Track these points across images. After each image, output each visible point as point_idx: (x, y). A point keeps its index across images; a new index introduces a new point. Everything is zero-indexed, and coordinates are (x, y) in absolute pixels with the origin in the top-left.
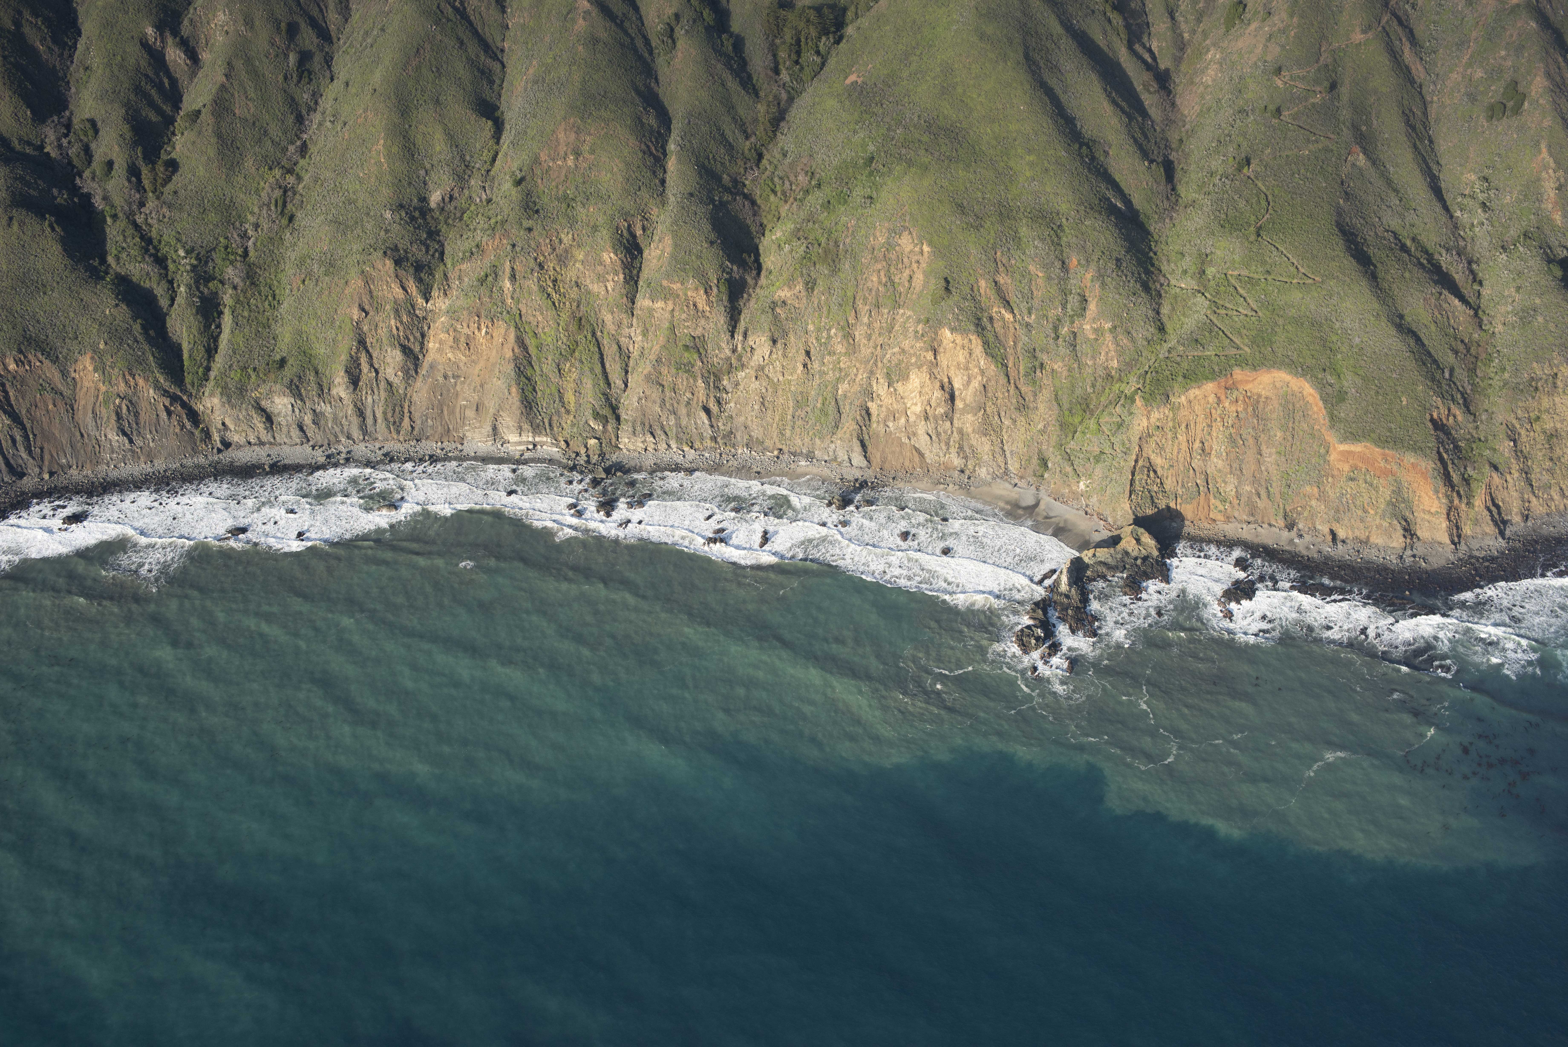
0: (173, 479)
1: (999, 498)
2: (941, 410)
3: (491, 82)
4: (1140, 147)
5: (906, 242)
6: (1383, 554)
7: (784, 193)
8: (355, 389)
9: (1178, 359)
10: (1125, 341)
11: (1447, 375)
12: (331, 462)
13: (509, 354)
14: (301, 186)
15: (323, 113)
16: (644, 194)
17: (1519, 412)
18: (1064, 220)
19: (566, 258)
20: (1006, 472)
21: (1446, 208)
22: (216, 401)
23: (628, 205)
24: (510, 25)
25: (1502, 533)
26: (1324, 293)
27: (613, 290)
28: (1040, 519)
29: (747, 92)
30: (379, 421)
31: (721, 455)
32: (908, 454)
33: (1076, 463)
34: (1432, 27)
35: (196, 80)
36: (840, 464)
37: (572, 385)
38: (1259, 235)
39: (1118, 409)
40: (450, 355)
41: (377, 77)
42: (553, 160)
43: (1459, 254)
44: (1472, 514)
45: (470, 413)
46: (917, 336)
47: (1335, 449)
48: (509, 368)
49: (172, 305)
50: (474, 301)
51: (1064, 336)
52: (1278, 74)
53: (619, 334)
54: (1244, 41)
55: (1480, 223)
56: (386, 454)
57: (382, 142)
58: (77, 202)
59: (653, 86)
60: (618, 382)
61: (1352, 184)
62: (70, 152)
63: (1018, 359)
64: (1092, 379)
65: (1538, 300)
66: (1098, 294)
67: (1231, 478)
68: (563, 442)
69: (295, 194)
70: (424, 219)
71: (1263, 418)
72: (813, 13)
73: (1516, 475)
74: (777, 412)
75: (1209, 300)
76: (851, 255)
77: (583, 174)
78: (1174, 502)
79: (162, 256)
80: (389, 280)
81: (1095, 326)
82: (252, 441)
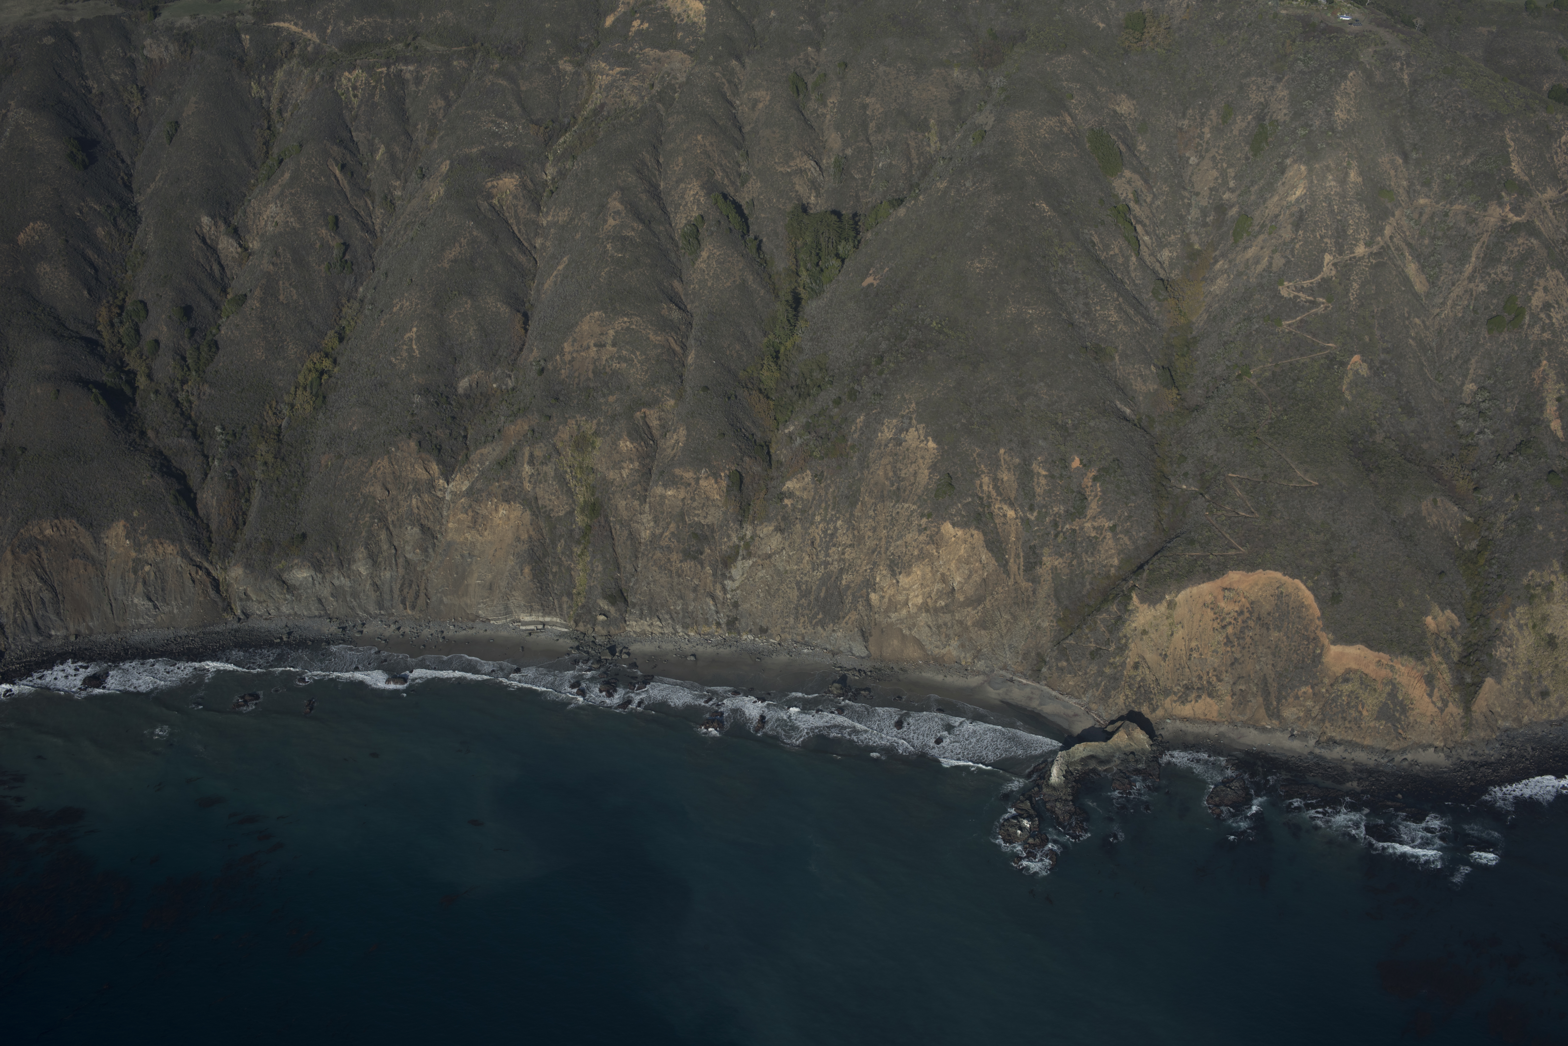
2: (941, 603)
3: (523, 277)
5: (912, 437)
6: (1376, 757)
8: (374, 565)
9: (1176, 558)
10: (1124, 539)
13: (524, 536)
14: (336, 369)
15: (362, 301)
16: (662, 386)
18: (1068, 421)
19: (584, 445)
20: (1005, 666)
22: (240, 571)
23: (646, 396)
24: (544, 223)
26: (1322, 496)
27: (628, 477)
30: (395, 596)
31: (725, 640)
32: (909, 645)
33: (1072, 658)
34: (1436, 242)
35: (245, 267)
36: (841, 653)
37: (584, 568)
38: (1259, 439)
39: (1115, 606)
40: (467, 535)
41: (415, 269)
42: (577, 351)
43: (1460, 462)
45: (483, 592)
46: (920, 530)
47: (1330, 650)
48: (523, 550)
49: (205, 478)
50: (493, 484)
51: (1064, 533)
52: (1282, 284)
53: (631, 520)
54: (1251, 253)
55: (1481, 432)
56: (399, 629)
57: (415, 329)
58: (124, 377)
59: (676, 284)
60: (628, 566)
61: (1354, 392)
62: (121, 330)
63: (1019, 554)
64: (1091, 576)
65: (1537, 509)
66: (1100, 494)
67: (1226, 677)
68: (572, 623)
69: (330, 377)
70: (450, 404)
71: (1259, 618)
72: (834, 218)
73: (1514, 680)
74: (781, 600)
75: (1209, 501)
76: (859, 449)
77: (605, 365)
78: (1168, 699)
79: (199, 431)
80: (413, 461)
81: (1096, 524)
82: (272, 611)
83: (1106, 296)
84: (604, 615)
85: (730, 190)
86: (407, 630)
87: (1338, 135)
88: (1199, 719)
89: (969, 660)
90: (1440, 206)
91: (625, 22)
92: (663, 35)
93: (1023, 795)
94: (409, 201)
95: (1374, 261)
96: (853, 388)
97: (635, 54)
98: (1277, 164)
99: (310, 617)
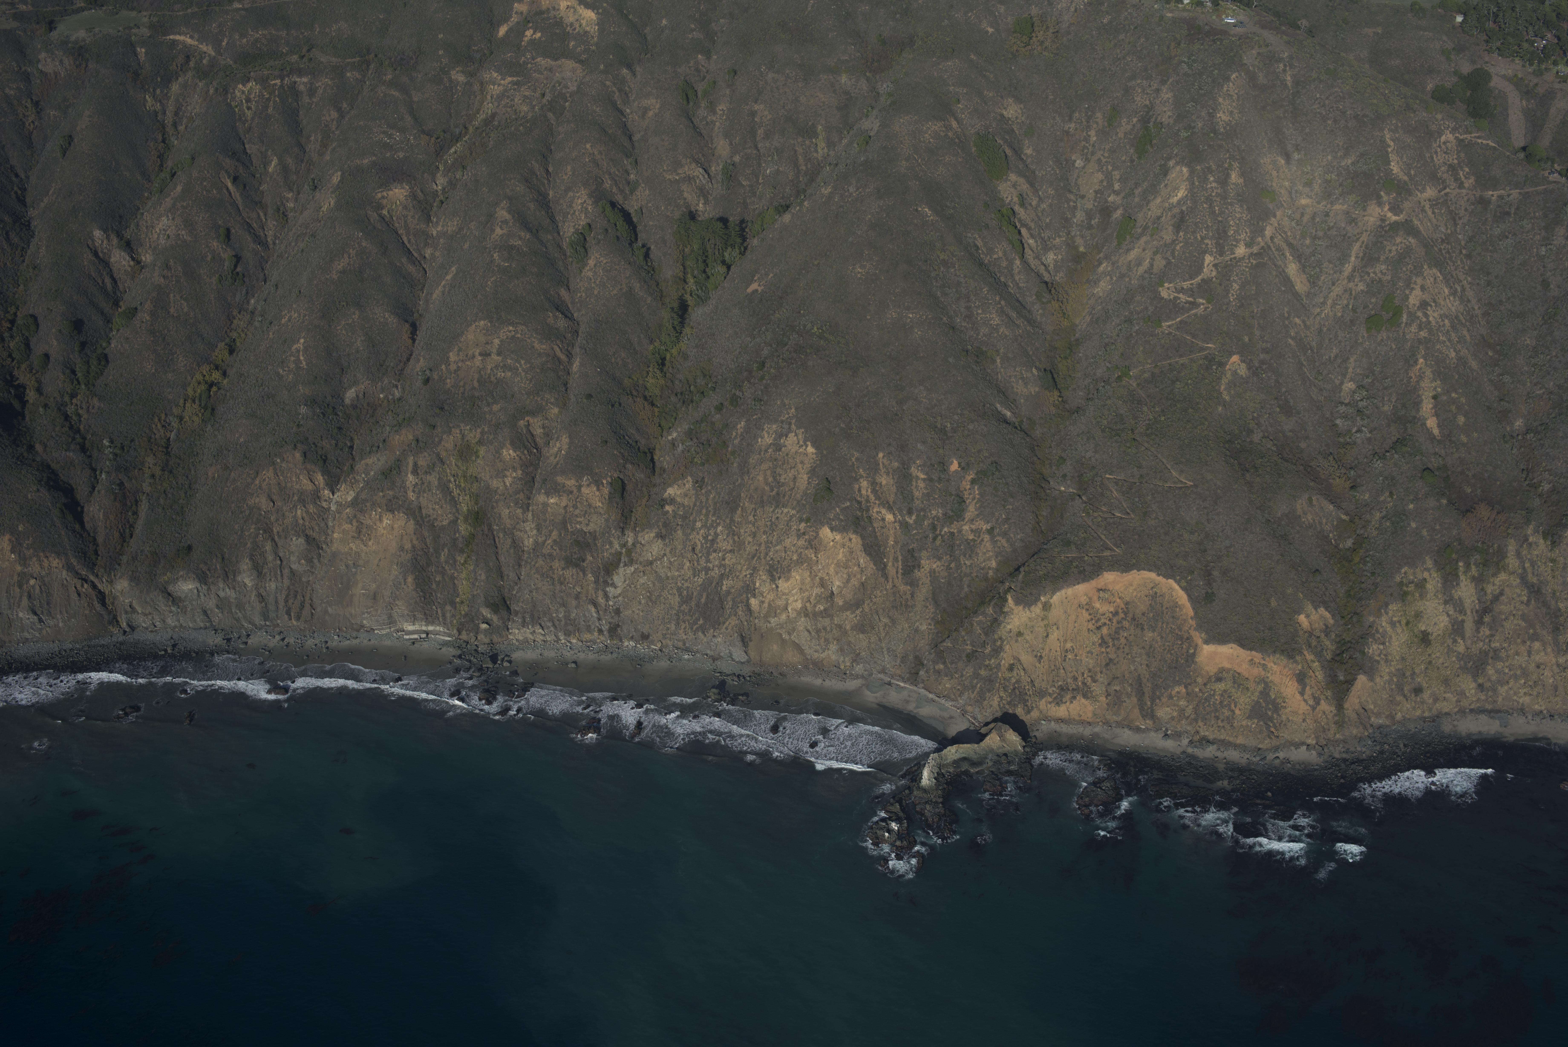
2: (820, 608)
3: (412, 287)
4: (1029, 355)
5: (791, 442)
6: (1248, 755)
8: (259, 576)
9: (1052, 559)
10: (1002, 542)
13: (407, 545)
14: (226, 381)
16: (546, 394)
18: (947, 424)
19: (468, 454)
20: (883, 669)
22: (125, 584)
23: (530, 404)
24: (434, 233)
26: (1197, 496)
27: (511, 485)
30: (281, 608)
31: (606, 647)
32: (788, 649)
33: (949, 660)
34: (1317, 243)
35: (137, 280)
36: (721, 658)
38: (1136, 440)
39: (991, 608)
40: (352, 545)
41: (304, 281)
42: (462, 360)
43: (1336, 461)
44: (1340, 716)
45: (368, 602)
46: (799, 535)
47: (1203, 650)
48: (407, 559)
49: (92, 491)
50: (377, 494)
51: (942, 536)
52: (1163, 286)
53: (514, 528)
54: (1132, 255)
55: (1359, 431)
56: (283, 639)
57: (302, 341)
58: (13, 392)
59: (563, 292)
60: (511, 574)
61: (1233, 392)
62: (12, 345)
63: (897, 558)
64: (969, 578)
65: (1411, 506)
66: (977, 496)
67: (1100, 678)
68: (455, 631)
69: (219, 389)
70: (336, 414)
71: (1134, 619)
72: (720, 225)
73: (1386, 678)
74: (663, 606)
75: (1085, 503)
76: (739, 455)
77: (490, 374)
78: (1044, 700)
79: (88, 444)
80: (298, 472)
81: (973, 527)
82: (157, 624)
83: (988, 300)
84: (487, 623)
85: (619, 198)
86: (292, 640)
87: (1220, 137)
88: (1074, 720)
89: (848, 664)
90: (1321, 207)
91: (517, 32)
92: (555, 45)
93: (894, 798)
94: (301, 213)
95: (1254, 262)
96: (735, 394)
97: (527, 64)
98: (1160, 166)
99: (195, 629)
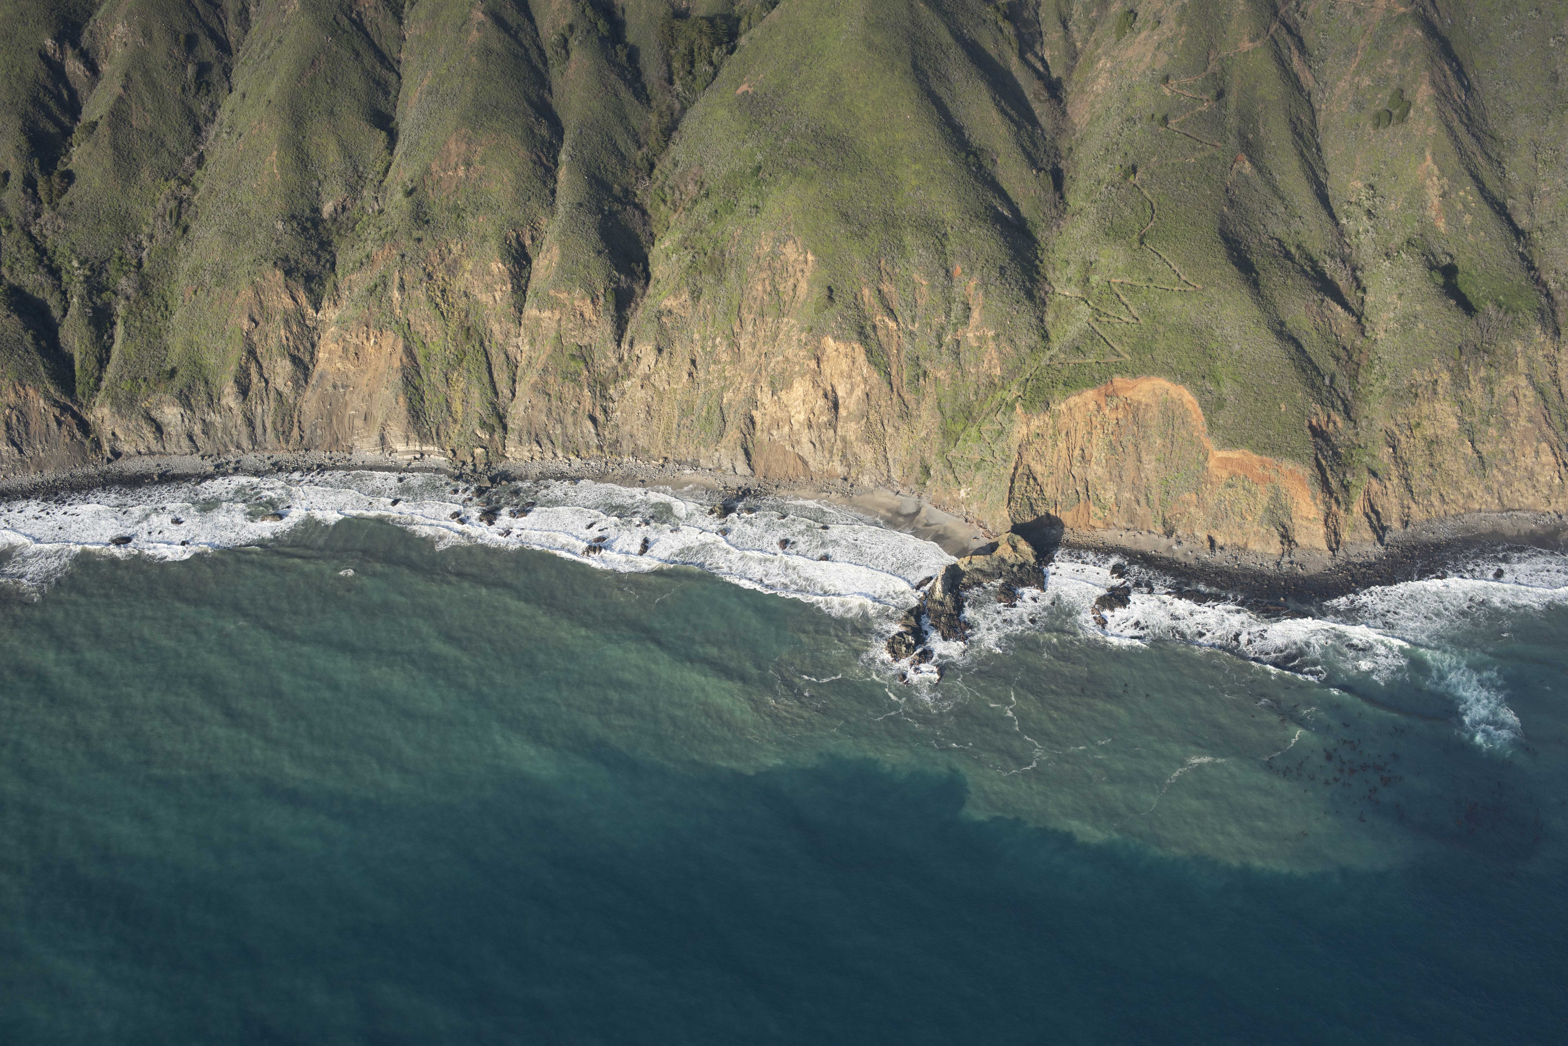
0: (62, 489)
1: (881, 505)
2: (824, 419)
3: (387, 93)
4: (1029, 156)
5: (790, 251)
6: (1260, 561)
7: (674, 203)
8: (244, 399)
9: (1059, 366)
10: (1008, 349)
11: (1327, 382)
12: (220, 471)
13: (397, 364)
14: (196, 197)
15: (221, 124)
16: (534, 204)
17: (1399, 418)
18: (949, 229)
19: (455, 268)
20: (889, 480)
21: (1332, 216)
22: (106, 411)
23: (518, 215)
24: (407, 36)
25: (1381, 540)
26: (1205, 300)
27: (501, 300)
28: (920, 526)
29: (641, 102)
30: (269, 431)
31: (606, 463)
32: (792, 462)
33: (957, 470)
34: (1321, 36)
35: (95, 91)
36: (724, 472)
37: (460, 394)
38: (1142, 243)
39: (999, 416)
40: (339, 365)
41: (272, 90)
42: (444, 170)
43: (1343, 262)
44: (1350, 520)
45: (358, 423)
46: (801, 345)
47: (1213, 455)
48: (397, 378)
49: (64, 316)
50: (363, 311)
51: (947, 344)
52: (1165, 83)
53: (507, 344)
54: (1133, 50)
55: (1366, 231)
57: (275, 153)
59: (546, 96)
60: (506, 391)
61: (1237, 192)
63: (901, 367)
64: (974, 386)
65: (1420, 307)
66: (982, 303)
67: (1110, 485)
69: (190, 205)
70: (316, 229)
71: (1143, 425)
72: (706, 23)
74: (662, 421)
75: (1092, 308)
76: (737, 264)
77: (474, 185)
78: (1053, 509)
79: (56, 267)
80: (279, 290)
81: (978, 334)
82: (142, 451)
89: (854, 476)
96: (729, 201)
99: (181, 456)
